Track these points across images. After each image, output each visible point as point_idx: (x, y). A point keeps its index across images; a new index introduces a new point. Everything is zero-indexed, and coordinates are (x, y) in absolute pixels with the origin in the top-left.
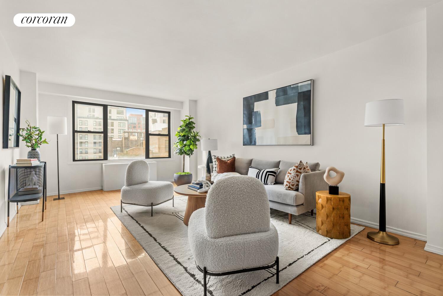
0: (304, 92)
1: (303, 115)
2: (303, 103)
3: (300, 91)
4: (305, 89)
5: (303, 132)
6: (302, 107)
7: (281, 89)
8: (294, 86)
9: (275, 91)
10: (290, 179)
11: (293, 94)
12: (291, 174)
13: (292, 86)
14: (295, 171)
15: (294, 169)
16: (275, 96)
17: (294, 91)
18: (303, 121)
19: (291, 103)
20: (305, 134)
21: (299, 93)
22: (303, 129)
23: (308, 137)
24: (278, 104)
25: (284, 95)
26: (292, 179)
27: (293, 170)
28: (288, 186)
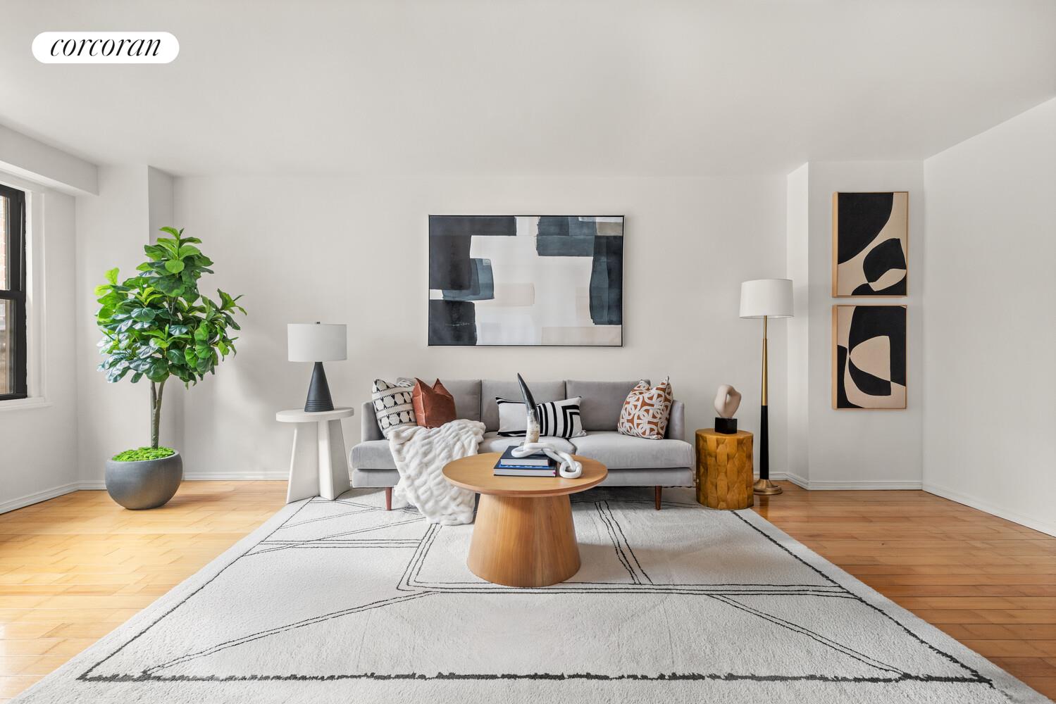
0: (608, 238)
1: (606, 285)
2: (607, 259)
3: (599, 234)
4: (611, 233)
5: (606, 318)
6: (604, 266)
7: (551, 219)
8: (586, 219)
9: (537, 220)
10: (654, 417)
11: (582, 237)
12: (653, 405)
13: (580, 219)
14: (662, 399)
15: (659, 396)
16: (536, 232)
17: (585, 231)
18: (606, 296)
19: (578, 256)
20: (610, 323)
21: (597, 238)
22: (605, 312)
23: (616, 329)
24: (543, 249)
25: (559, 234)
26: (659, 416)
27: (658, 398)
28: (656, 431)
